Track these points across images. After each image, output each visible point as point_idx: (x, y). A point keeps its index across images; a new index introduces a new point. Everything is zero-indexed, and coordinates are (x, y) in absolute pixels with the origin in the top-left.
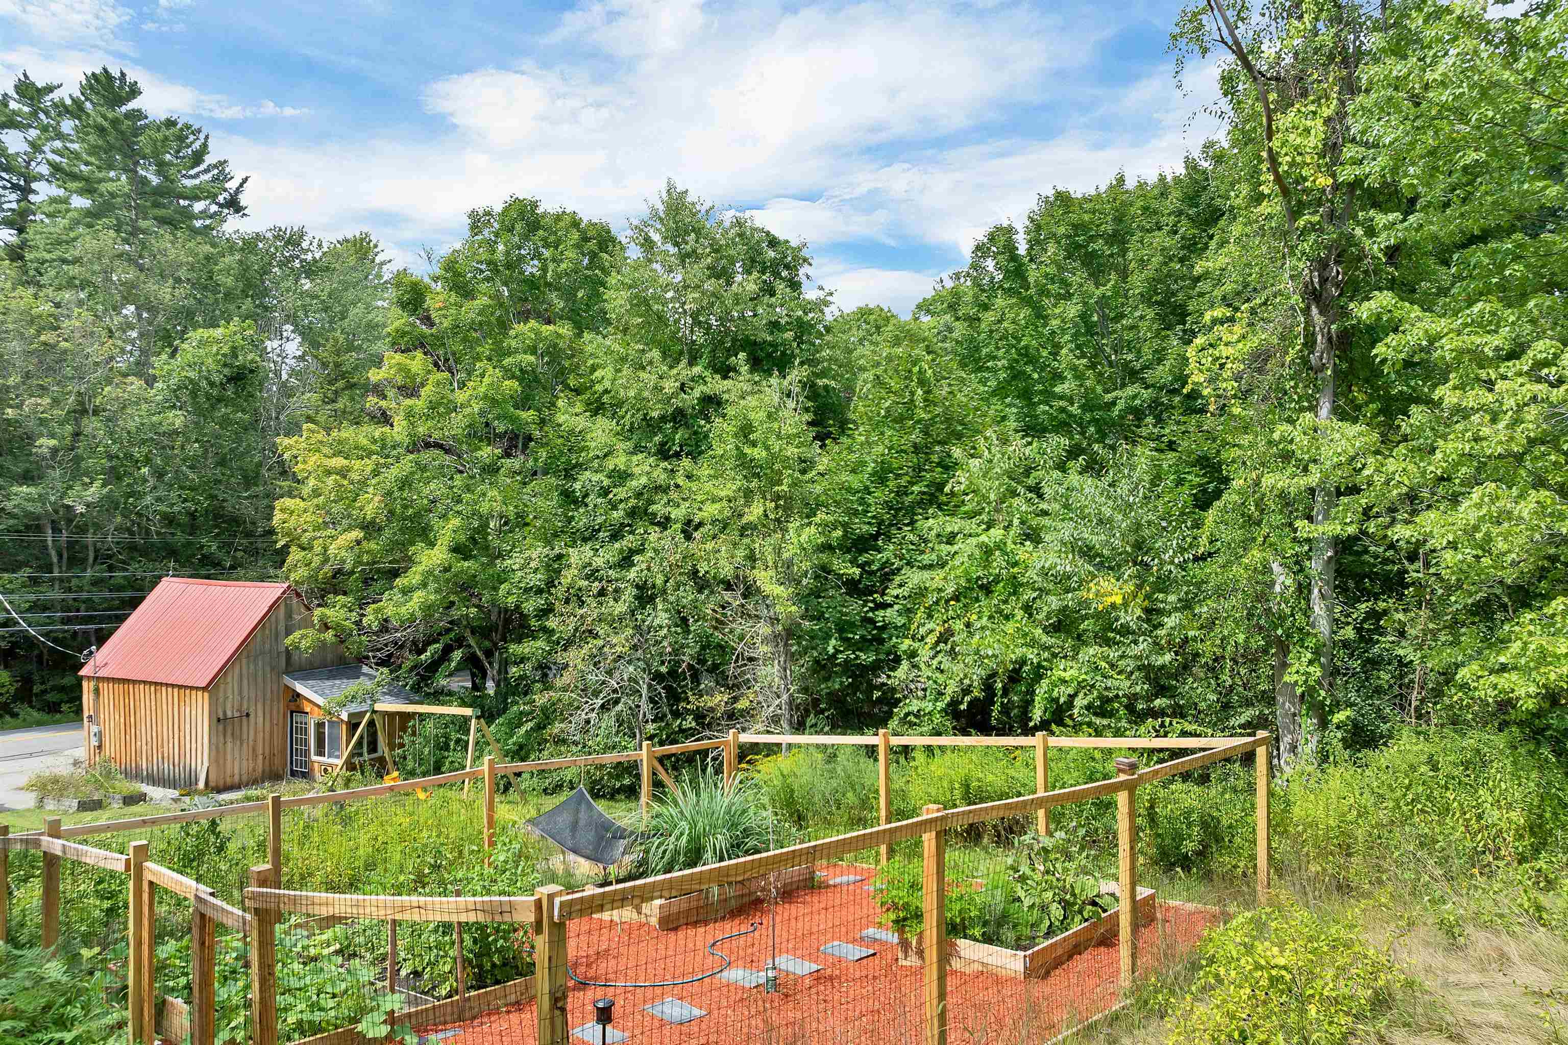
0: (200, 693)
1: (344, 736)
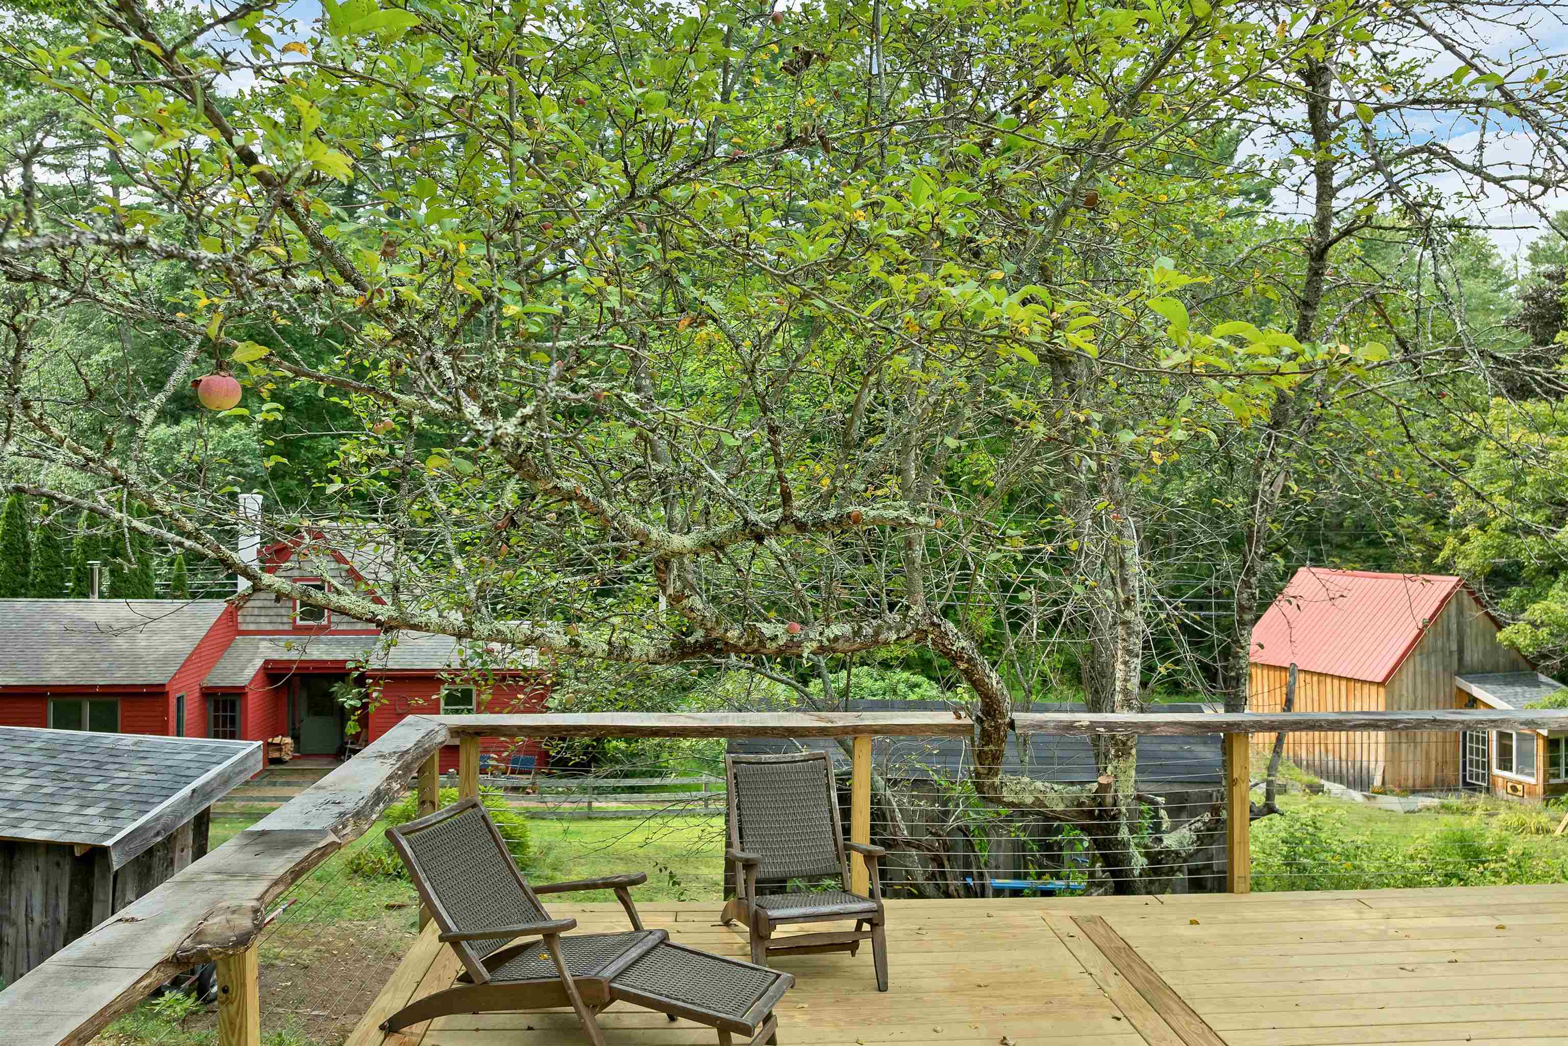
0: (1374, 689)
1: (1541, 752)
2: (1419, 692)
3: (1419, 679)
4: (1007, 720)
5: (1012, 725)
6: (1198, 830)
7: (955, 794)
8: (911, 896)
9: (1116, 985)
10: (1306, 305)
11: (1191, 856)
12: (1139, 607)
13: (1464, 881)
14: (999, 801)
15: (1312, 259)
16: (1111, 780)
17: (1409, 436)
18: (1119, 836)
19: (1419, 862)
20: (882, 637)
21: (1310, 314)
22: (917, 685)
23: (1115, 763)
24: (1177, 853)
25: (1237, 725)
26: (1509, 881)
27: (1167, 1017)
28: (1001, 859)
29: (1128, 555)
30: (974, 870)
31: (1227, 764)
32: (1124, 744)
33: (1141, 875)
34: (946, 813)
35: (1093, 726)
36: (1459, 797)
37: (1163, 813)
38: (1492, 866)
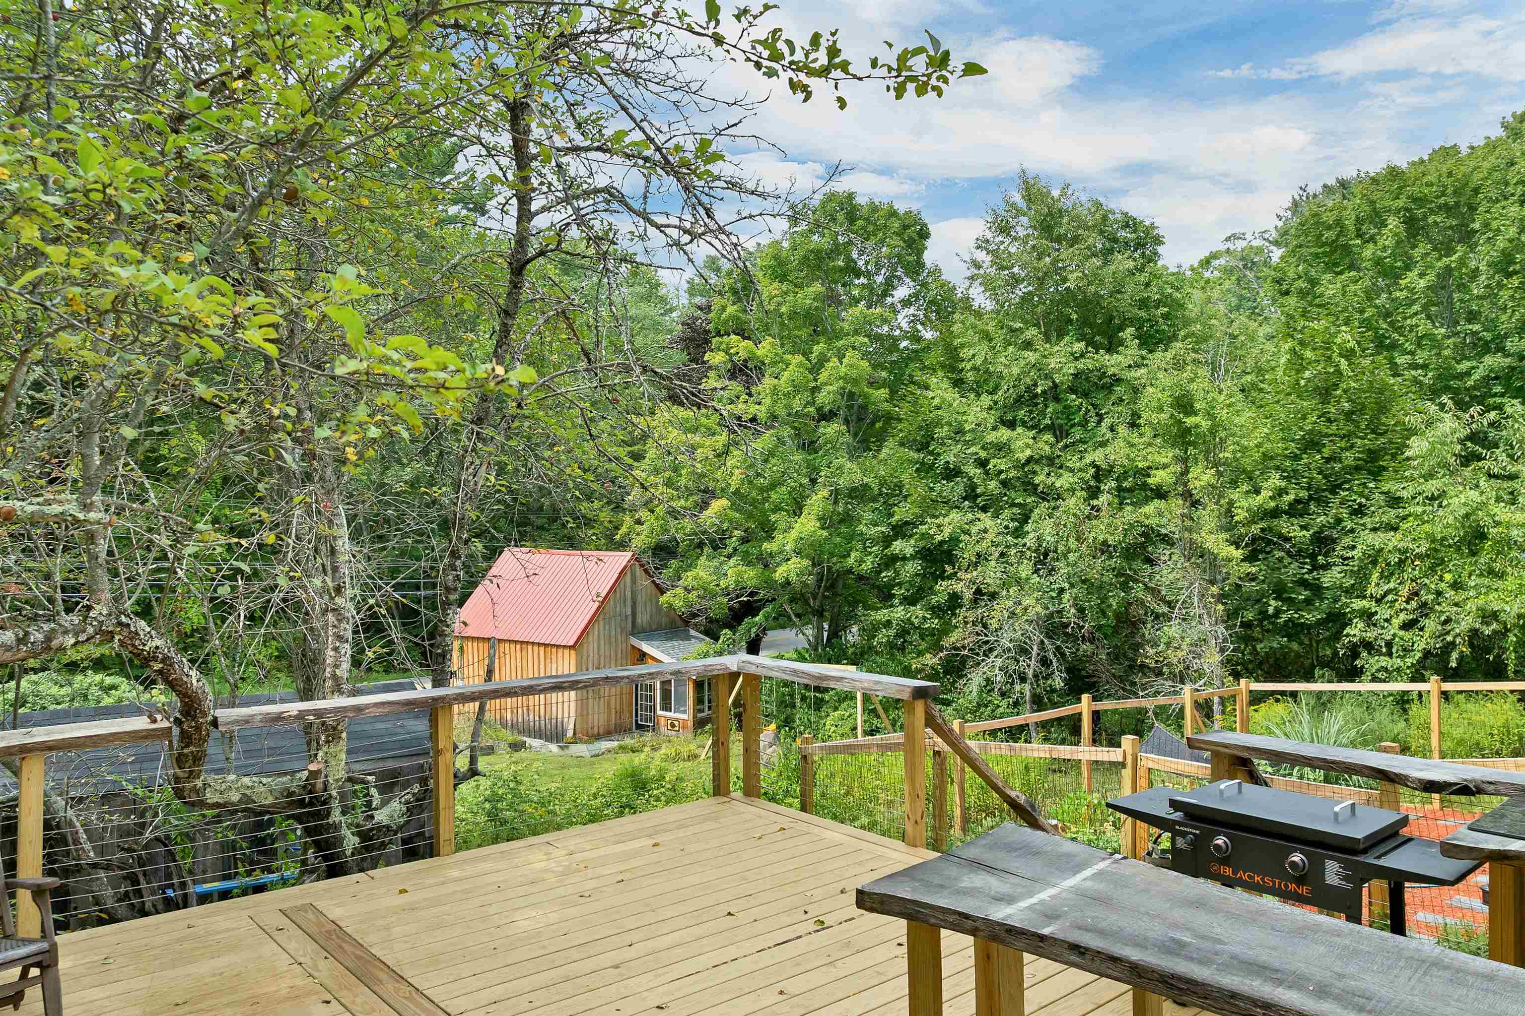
0: (567, 651)
1: (691, 694)
2: (602, 651)
3: (602, 642)
4: (210, 718)
5: (215, 723)
6: (407, 802)
7: (152, 803)
8: (101, 922)
9: (326, 968)
10: (507, 313)
11: (401, 828)
12: (349, 592)
13: (634, 809)
14: (203, 804)
15: (512, 273)
16: (321, 766)
17: (591, 435)
18: (330, 821)
19: (600, 799)
20: (55, 643)
21: (510, 322)
22: (114, 687)
23: (325, 749)
24: (388, 827)
25: (442, 699)
26: (667, 803)
27: (375, 988)
28: (209, 864)
29: (340, 542)
30: (175, 881)
31: (434, 737)
32: (334, 729)
33: (353, 854)
34: (143, 826)
35: (301, 715)
36: (633, 738)
37: (373, 791)
38: (655, 792)
